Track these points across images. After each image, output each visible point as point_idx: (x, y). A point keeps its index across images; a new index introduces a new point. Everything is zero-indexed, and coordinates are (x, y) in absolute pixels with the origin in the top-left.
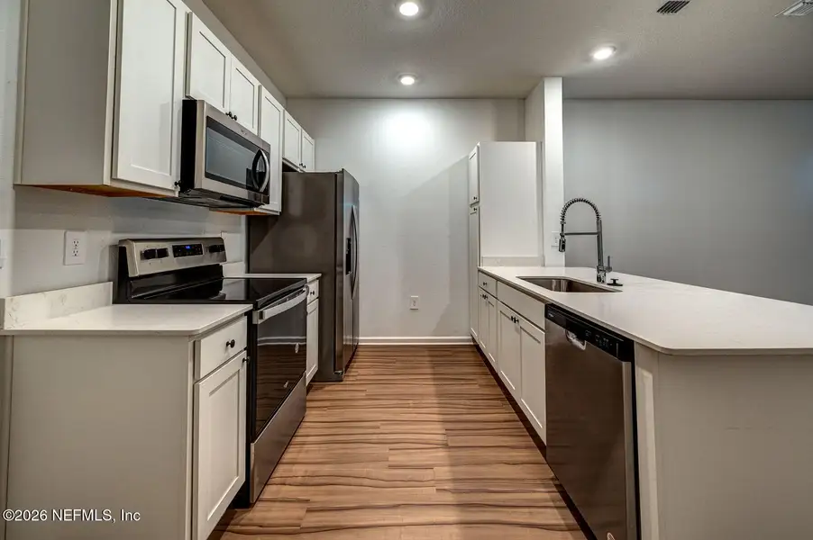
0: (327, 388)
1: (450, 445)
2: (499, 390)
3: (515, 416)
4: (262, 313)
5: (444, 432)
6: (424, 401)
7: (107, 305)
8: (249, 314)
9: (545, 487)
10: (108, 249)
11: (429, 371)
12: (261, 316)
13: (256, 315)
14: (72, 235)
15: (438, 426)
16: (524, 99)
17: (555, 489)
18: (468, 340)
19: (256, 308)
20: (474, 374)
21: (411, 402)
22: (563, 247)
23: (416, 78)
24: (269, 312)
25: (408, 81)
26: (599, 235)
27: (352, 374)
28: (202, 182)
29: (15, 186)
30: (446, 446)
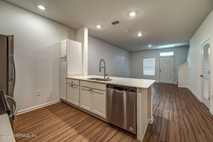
1: (80, 132)
2: (79, 111)
3: (88, 116)
6: (61, 125)
9: (107, 128)
15: (72, 129)
16: (76, 30)
17: (109, 127)
18: (59, 101)
20: (69, 110)
21: (56, 128)
26: (105, 68)
30: (79, 134)
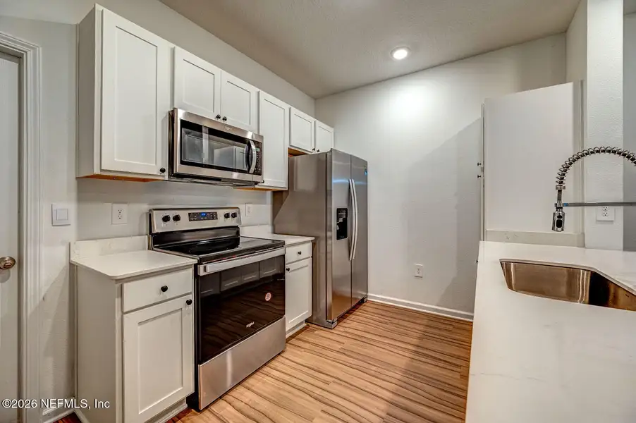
0: (316, 332)
4: (205, 267)
5: (384, 415)
7: (144, 249)
8: (196, 266)
10: (145, 215)
11: (415, 341)
12: (205, 270)
13: (201, 268)
14: (116, 207)
16: (566, 32)
19: (200, 262)
22: (559, 224)
23: (409, 49)
24: (213, 267)
25: (401, 54)
27: (344, 325)
28: (179, 168)
29: (77, 178)
